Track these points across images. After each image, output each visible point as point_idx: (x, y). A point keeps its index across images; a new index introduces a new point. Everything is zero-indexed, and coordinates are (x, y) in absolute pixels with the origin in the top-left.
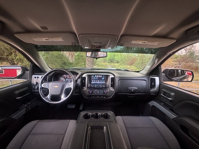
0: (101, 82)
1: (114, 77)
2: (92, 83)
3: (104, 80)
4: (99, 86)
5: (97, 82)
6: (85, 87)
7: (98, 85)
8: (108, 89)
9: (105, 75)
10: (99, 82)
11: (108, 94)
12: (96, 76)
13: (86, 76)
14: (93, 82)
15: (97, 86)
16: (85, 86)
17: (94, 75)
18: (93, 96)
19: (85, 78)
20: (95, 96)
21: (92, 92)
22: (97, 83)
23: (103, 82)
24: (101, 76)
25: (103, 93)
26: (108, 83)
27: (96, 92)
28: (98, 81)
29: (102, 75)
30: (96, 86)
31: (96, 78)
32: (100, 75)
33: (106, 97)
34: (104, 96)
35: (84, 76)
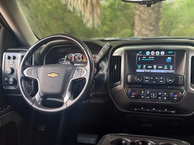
0: (163, 69)
2: (138, 71)
3: (172, 63)
4: (156, 81)
5: (153, 68)
6: (119, 82)
7: (154, 78)
8: (183, 88)
9: (173, 50)
10: (157, 68)
12: (148, 53)
13: (122, 54)
14: (142, 68)
15: (152, 80)
16: (119, 79)
17: (144, 51)
18: (139, 105)
19: (119, 58)
20: (146, 106)
21: (138, 97)
22: (152, 71)
23: (169, 69)
24: (163, 53)
25: (169, 98)
26: (182, 72)
27: (149, 95)
29: (166, 51)
30: (147, 79)
32: (160, 50)
33: (179, 110)
34: (170, 107)
35: (116, 53)
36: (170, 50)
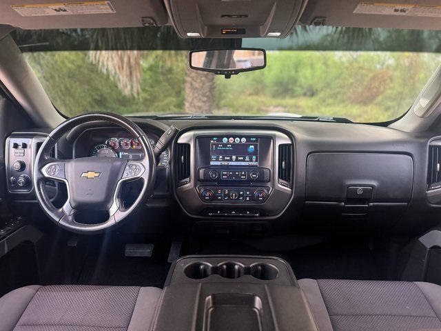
0: (244, 160)
1: (289, 142)
2: (212, 163)
3: (255, 153)
4: (237, 176)
5: (231, 160)
6: (188, 179)
7: (234, 173)
8: (269, 185)
9: (257, 137)
10: (237, 160)
11: (268, 205)
12: (225, 140)
13: (190, 140)
14: (217, 160)
15: (231, 176)
16: (188, 175)
17: (220, 137)
18: (215, 209)
19: (187, 146)
20: (223, 209)
21: (214, 198)
22: (230, 163)
23: (251, 160)
24: (244, 140)
25: (252, 198)
26: (268, 165)
27: (228, 195)
28: (234, 157)
29: (248, 137)
30: (225, 175)
31: (225, 145)
32: (241, 137)
33: (263, 212)
34: (252, 210)
35: (182, 140)
36: (253, 137)
